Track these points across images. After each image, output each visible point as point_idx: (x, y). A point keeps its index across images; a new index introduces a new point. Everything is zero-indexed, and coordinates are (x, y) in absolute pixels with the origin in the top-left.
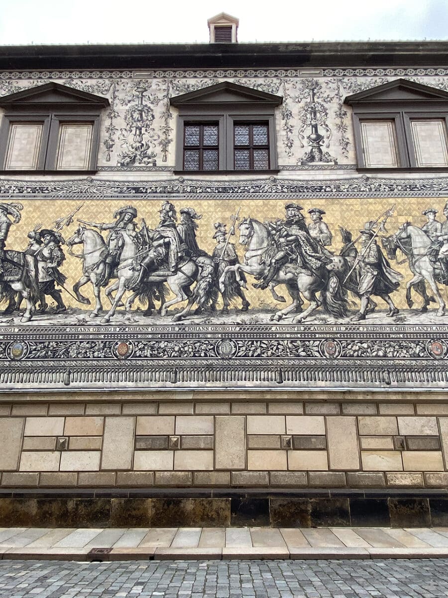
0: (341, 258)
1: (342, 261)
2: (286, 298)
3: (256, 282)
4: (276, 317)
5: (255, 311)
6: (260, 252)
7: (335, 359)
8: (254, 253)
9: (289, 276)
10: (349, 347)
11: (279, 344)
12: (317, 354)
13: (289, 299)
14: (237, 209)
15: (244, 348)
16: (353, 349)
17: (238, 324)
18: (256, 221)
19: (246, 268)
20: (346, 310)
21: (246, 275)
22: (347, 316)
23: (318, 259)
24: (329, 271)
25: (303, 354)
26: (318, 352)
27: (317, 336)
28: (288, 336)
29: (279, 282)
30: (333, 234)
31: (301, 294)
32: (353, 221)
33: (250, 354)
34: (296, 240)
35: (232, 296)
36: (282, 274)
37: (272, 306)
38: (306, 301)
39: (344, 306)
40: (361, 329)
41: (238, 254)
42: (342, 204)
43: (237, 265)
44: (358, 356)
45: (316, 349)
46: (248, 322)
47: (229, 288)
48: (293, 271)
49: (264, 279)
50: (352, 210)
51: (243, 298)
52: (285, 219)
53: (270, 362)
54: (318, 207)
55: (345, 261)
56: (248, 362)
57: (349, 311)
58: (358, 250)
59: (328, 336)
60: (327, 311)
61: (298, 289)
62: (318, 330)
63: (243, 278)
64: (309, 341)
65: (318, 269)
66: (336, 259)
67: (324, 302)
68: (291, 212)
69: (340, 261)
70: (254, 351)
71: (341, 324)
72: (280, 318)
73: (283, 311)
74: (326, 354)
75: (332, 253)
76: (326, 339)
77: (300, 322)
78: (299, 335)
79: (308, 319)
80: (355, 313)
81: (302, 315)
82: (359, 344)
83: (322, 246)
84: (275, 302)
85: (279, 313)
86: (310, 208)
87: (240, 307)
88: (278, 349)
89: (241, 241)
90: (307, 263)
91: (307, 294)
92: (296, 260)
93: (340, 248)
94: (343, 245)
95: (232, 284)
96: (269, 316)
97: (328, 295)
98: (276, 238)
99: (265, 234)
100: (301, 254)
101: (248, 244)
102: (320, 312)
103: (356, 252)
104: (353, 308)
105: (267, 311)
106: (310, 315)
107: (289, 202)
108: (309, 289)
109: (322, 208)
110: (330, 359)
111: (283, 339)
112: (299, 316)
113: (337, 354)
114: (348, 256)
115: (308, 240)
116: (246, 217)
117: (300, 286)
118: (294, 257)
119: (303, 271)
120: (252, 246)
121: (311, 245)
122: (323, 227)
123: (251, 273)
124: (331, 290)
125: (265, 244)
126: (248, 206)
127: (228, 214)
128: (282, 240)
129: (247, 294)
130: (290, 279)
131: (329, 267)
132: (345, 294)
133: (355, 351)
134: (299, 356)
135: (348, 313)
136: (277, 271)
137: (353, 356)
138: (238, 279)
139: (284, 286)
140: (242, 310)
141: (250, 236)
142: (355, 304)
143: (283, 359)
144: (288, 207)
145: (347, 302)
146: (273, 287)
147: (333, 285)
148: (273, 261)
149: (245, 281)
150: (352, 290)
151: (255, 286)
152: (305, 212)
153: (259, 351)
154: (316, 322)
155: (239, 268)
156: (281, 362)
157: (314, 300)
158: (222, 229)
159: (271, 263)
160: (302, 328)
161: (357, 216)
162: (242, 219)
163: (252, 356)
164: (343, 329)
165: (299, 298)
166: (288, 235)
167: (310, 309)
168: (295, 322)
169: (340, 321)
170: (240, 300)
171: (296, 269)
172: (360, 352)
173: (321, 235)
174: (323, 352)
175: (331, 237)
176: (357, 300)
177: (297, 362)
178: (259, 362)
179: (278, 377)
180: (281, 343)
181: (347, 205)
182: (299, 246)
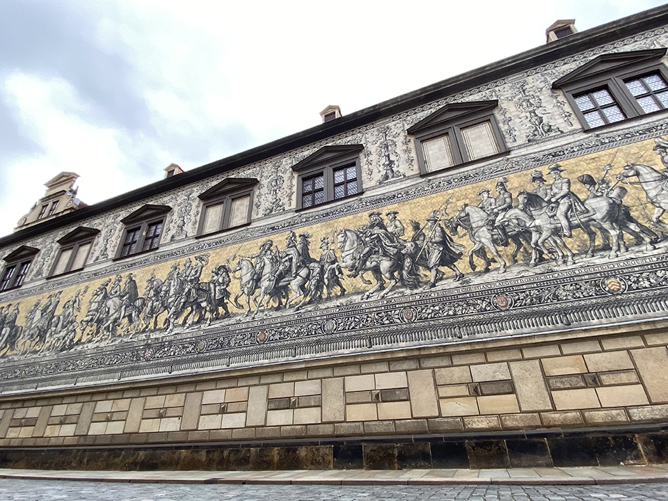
0: (412, 243)
1: (414, 245)
2: (372, 281)
3: (349, 273)
4: (365, 296)
5: (349, 295)
6: (352, 251)
7: (413, 323)
8: (348, 253)
9: (374, 263)
10: (424, 311)
11: (368, 317)
12: (398, 321)
13: (374, 281)
14: (336, 225)
15: (342, 324)
16: (427, 312)
17: (338, 306)
18: (349, 230)
19: (343, 265)
20: (419, 282)
21: (342, 269)
22: (420, 287)
23: (395, 247)
24: (404, 255)
25: (387, 322)
26: (399, 318)
27: (397, 306)
28: (374, 309)
29: (367, 270)
30: (406, 227)
31: (383, 276)
32: (420, 214)
33: (347, 328)
34: (378, 237)
35: (333, 286)
36: (368, 263)
37: (362, 288)
38: (387, 281)
39: (417, 279)
40: (433, 295)
41: (337, 256)
42: (411, 204)
43: (337, 264)
44: (431, 318)
45: (397, 317)
46: (345, 304)
47: (331, 281)
48: (377, 260)
49: (356, 270)
50: (419, 206)
51: (341, 287)
52: (369, 224)
53: (362, 332)
54: (393, 210)
55: (416, 244)
56: (346, 334)
57: (422, 282)
58: (426, 234)
59: (406, 305)
60: (404, 286)
61: (381, 273)
62: (398, 301)
63: (341, 272)
64: (391, 311)
65: (395, 255)
66: (409, 245)
67: (402, 278)
68: (374, 218)
69: (412, 246)
70: (350, 325)
71: (416, 294)
72: (368, 297)
73: (370, 291)
74: (405, 319)
75: (405, 241)
76: (405, 308)
77: (383, 297)
78: (383, 308)
79: (389, 294)
80: (426, 283)
81: (385, 292)
82: (432, 308)
83: (397, 238)
84: (364, 285)
85: (367, 293)
86: (387, 212)
87: (339, 294)
88: (367, 321)
89: (338, 246)
90: (386, 252)
91: (387, 275)
92: (378, 251)
93: (412, 235)
94: (413, 233)
95: (333, 278)
96: (360, 296)
97: (404, 272)
98: (363, 239)
99: (355, 238)
100: (382, 246)
101: (344, 247)
102: (398, 287)
103: (425, 236)
104: (425, 279)
105: (358, 293)
106: (391, 291)
107: (371, 212)
108: (389, 271)
109: (395, 211)
110: (409, 323)
111: (371, 313)
112: (382, 294)
113: (414, 318)
114: (418, 240)
115: (386, 235)
116: (342, 229)
117: (382, 270)
118: (377, 249)
119: (384, 258)
120: (346, 248)
121: (389, 238)
122: (397, 223)
123: (346, 267)
124: (406, 268)
125: (355, 245)
126: (343, 221)
127: (329, 230)
128: (367, 239)
129: (343, 283)
130: (374, 266)
131: (403, 252)
132: (417, 269)
133: (429, 314)
134: (384, 324)
135: (421, 284)
136: (365, 262)
137: (426, 318)
138: (337, 273)
139: (370, 272)
140: (340, 296)
141: (345, 241)
142: (426, 276)
143: (371, 329)
144: (370, 216)
145: (419, 275)
146: (362, 274)
147: (408, 265)
148: (362, 255)
149: (342, 274)
150: (422, 265)
151: (349, 276)
152: (383, 216)
153: (353, 324)
154: (396, 295)
155: (338, 265)
156: (370, 331)
157: (394, 279)
158: (326, 241)
159: (360, 257)
160: (385, 302)
161: (423, 209)
162: (339, 231)
163: (349, 329)
164: (418, 297)
165: (381, 279)
166: (371, 235)
167: (390, 286)
168: (379, 298)
169: (415, 291)
170: (339, 288)
171: (378, 258)
172: (433, 314)
173: (396, 230)
174: (403, 319)
175: (403, 229)
176: (428, 273)
177: (382, 329)
178: (354, 333)
179: (368, 343)
180: (370, 315)
181: (414, 203)
182: (380, 241)
